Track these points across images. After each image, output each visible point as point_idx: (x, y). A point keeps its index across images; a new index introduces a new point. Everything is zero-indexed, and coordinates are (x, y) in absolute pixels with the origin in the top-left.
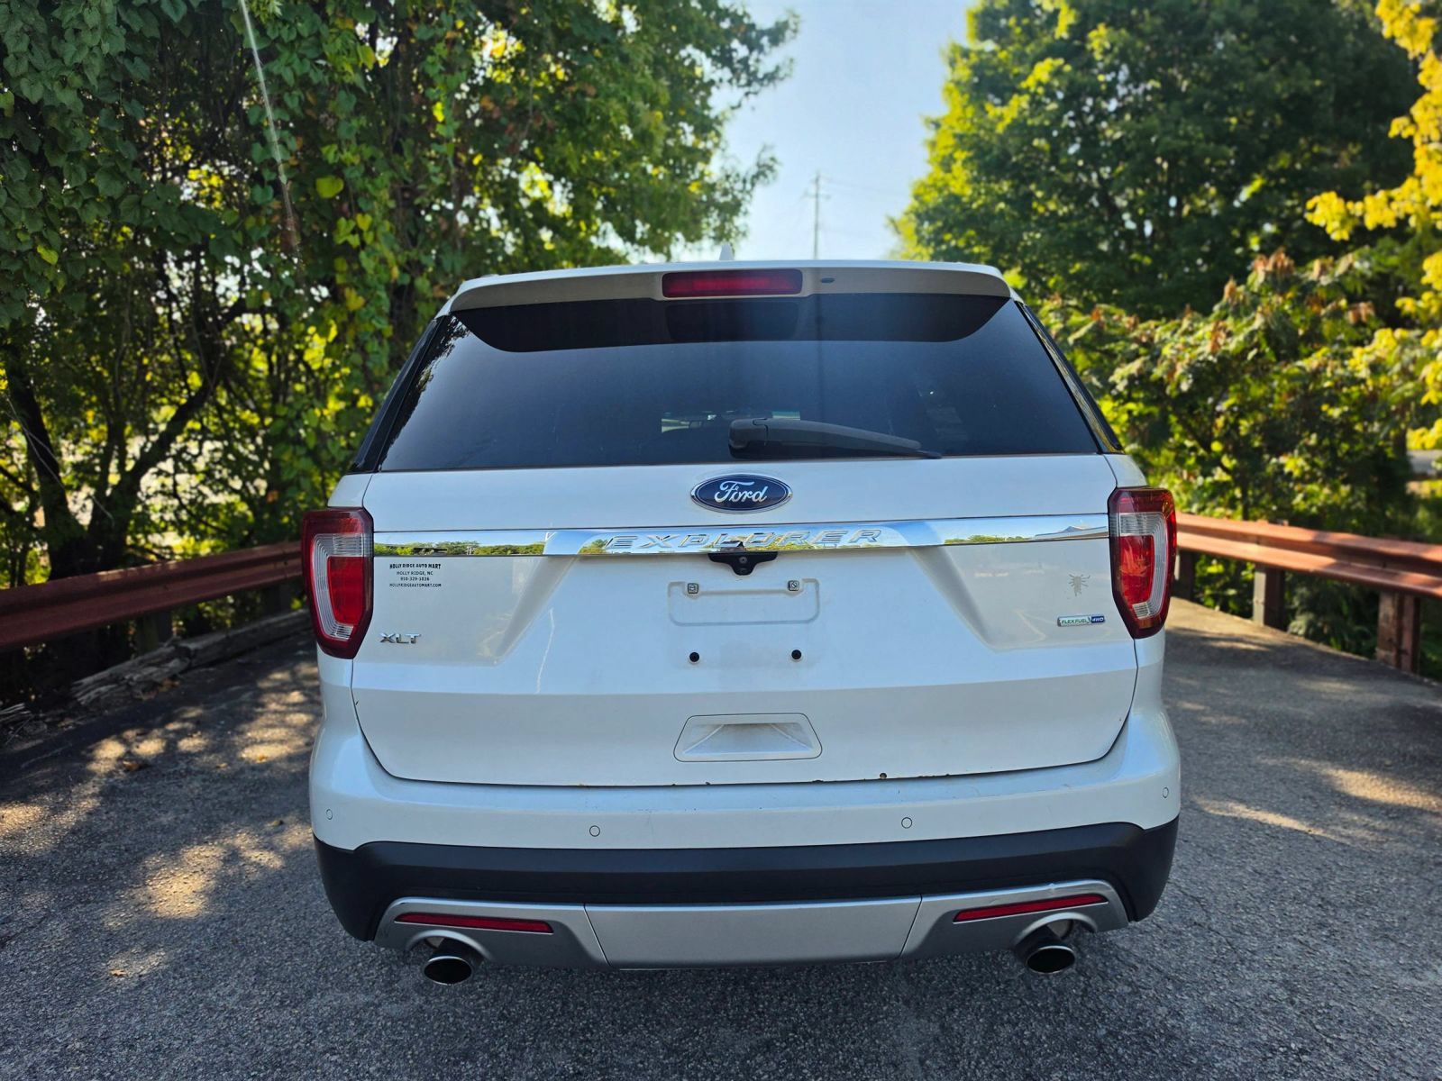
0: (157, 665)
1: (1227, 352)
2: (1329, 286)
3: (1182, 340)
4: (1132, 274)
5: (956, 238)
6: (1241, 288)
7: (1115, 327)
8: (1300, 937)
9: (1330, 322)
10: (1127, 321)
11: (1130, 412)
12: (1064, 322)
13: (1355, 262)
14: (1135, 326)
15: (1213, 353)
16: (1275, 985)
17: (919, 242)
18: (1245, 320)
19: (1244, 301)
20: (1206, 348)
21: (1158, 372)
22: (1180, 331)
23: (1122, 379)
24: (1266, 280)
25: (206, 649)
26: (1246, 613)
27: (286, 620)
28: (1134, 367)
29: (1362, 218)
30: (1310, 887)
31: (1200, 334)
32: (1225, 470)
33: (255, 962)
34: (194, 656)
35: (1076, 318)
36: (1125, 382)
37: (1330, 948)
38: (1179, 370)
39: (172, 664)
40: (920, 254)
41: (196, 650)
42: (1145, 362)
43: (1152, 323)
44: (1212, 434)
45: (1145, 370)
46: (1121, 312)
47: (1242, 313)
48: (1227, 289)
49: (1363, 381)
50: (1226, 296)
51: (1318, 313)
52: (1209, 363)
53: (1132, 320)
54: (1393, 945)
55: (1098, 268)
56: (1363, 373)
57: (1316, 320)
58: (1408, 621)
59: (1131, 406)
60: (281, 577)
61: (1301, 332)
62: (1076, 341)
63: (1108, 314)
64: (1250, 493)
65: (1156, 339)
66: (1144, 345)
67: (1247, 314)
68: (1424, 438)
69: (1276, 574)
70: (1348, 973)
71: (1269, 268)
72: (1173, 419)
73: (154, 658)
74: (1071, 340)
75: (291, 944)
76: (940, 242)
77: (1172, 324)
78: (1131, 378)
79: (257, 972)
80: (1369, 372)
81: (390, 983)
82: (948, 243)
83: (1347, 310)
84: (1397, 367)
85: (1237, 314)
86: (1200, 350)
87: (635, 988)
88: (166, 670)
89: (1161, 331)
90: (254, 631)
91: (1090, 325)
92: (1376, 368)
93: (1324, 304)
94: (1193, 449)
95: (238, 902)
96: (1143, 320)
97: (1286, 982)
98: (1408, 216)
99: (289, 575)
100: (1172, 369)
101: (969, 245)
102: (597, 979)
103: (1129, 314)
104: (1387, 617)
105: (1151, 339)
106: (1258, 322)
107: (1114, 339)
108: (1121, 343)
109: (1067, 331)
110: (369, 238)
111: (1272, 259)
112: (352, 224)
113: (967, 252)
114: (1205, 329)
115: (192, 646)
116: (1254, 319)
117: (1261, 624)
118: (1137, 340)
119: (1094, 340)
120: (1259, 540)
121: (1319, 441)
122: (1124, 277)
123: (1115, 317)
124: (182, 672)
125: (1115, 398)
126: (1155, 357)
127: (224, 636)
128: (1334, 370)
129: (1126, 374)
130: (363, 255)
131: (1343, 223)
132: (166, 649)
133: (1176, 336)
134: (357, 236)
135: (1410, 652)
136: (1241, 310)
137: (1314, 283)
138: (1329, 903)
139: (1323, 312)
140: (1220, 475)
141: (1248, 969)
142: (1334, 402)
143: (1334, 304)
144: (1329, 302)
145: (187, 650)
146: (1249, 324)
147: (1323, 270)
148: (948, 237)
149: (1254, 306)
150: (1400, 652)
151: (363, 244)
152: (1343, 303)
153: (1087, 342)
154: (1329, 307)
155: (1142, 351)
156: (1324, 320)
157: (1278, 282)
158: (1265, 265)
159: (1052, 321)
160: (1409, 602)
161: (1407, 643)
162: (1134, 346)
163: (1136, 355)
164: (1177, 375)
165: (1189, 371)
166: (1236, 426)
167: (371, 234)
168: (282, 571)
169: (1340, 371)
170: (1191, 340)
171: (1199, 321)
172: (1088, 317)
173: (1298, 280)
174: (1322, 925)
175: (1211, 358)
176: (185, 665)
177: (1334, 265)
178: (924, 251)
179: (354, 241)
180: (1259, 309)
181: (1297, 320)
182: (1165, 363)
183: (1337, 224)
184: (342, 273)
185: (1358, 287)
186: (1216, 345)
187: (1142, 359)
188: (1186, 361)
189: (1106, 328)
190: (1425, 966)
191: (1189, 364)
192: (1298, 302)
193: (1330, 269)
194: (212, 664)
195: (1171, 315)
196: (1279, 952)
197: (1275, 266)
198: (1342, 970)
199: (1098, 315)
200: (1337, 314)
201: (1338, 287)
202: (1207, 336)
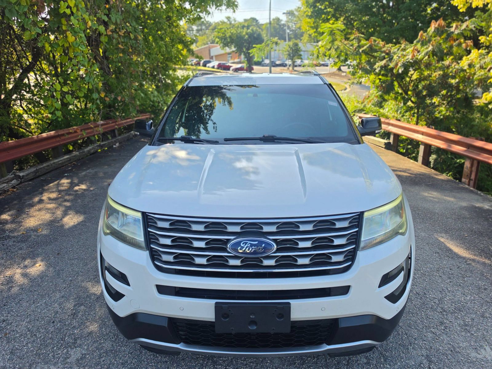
0: (7, 183)
1: (417, 58)
2: (458, 34)
3: (401, 53)
4: (384, 22)
5: (321, 5)
6: (425, 34)
7: (377, 46)
8: (433, 330)
9: (457, 48)
10: (382, 43)
11: (380, 79)
12: (358, 43)
13: (469, 24)
14: (384, 46)
15: (412, 59)
16: (423, 358)
17: (307, 6)
18: (425, 47)
19: (425, 39)
20: (410, 57)
21: (392, 65)
22: (400, 49)
23: (378, 67)
24: (435, 31)
25: (27, 175)
26: (416, 159)
27: (61, 160)
28: (383, 63)
29: (471, 4)
30: (437, 302)
31: (408, 50)
32: (412, 101)
33: (11, 347)
34: (23, 178)
35: (363, 42)
36: (379, 69)
37: (445, 336)
38: (399, 65)
39: (13, 182)
40: (307, 11)
41: (23, 176)
42: (387, 61)
43: (390, 45)
44: (409, 89)
45: (387, 64)
46: (380, 40)
47: (424, 44)
48: (420, 34)
49: (465, 70)
50: (419, 37)
51: (452, 44)
52: (410, 62)
53: (383, 43)
54: (469, 334)
55: (372, 19)
56: (466, 68)
57: (451, 47)
58: (474, 169)
59: (380, 77)
60: (59, 144)
61: (445, 51)
62: (362, 51)
63: (375, 41)
64: (420, 110)
65: (392, 52)
66: (387, 54)
67: (426, 45)
68: (487, 97)
69: (428, 147)
70: (452, 351)
71: (436, 26)
72: (396, 83)
73: (5, 180)
74: (361, 50)
75: (29, 336)
76: (315, 7)
77: (398, 46)
78: (382, 67)
79: (11, 353)
80: (468, 67)
81: (66, 359)
82: (318, 7)
83: (463, 43)
84: (478, 66)
85: (423, 45)
86: (407, 57)
87: (166, 362)
88: (10, 185)
89: (394, 49)
90: (48, 166)
91: (368, 45)
92: (470, 66)
93: (455, 41)
94: (401, 94)
95: (12, 311)
96: (387, 44)
97: (427, 356)
98: (488, 4)
99: (61, 143)
100: (397, 65)
101: (325, 8)
102: (152, 356)
103: (382, 41)
104: (467, 167)
105: (390, 52)
106: (430, 48)
107: (376, 51)
108: (379, 53)
109: (360, 47)
110: (74, 10)
111: (438, 23)
112: (67, 4)
113: (325, 11)
114: (410, 49)
115: (21, 174)
116: (429, 46)
117: (421, 164)
118: (384, 52)
119: (369, 51)
120: (423, 133)
121: (447, 93)
122: (381, 23)
123: (377, 42)
124: (17, 185)
125: (375, 74)
126: (391, 59)
127: (35, 169)
128: (455, 67)
129: (380, 66)
130: (72, 18)
131: (464, 5)
132: (10, 176)
133: (399, 51)
134: (69, 9)
135: (473, 180)
136: (424, 43)
137: (453, 33)
138: (445, 311)
139: (454, 44)
140: (410, 103)
141: (413, 348)
142: (454, 77)
143: (459, 41)
144: (457, 40)
145: (19, 176)
146: (427, 48)
147: (457, 27)
148: (318, 4)
149: (429, 41)
150: (470, 180)
151: (72, 12)
152: (462, 40)
153: (366, 52)
154: (457, 42)
155: (386, 56)
156: (454, 47)
157: (439, 32)
158: (435, 25)
159: (354, 42)
160: (475, 163)
161: (473, 177)
162: (383, 54)
163: (384, 58)
164: (398, 66)
165: (403, 66)
166: (417, 86)
167: (75, 8)
168: (59, 141)
169: (457, 67)
170: (404, 53)
171: (407, 45)
172: (367, 42)
173: (447, 31)
174: (442, 323)
175: (411, 61)
176: (19, 182)
177: (461, 26)
178: (309, 10)
179: (68, 11)
180: (431, 43)
181: (444, 47)
182: (394, 62)
183: (462, 6)
184: (65, 25)
185: (469, 34)
186: (414, 56)
187: (386, 59)
188: (402, 62)
189: (373, 46)
190: (481, 346)
191: (403, 63)
192: (446, 40)
193: (459, 27)
194: (30, 180)
195: (398, 43)
196: (425, 339)
197: (439, 25)
198: (449, 348)
199: (371, 41)
200: (460, 45)
201: (462, 34)
202: (410, 52)
